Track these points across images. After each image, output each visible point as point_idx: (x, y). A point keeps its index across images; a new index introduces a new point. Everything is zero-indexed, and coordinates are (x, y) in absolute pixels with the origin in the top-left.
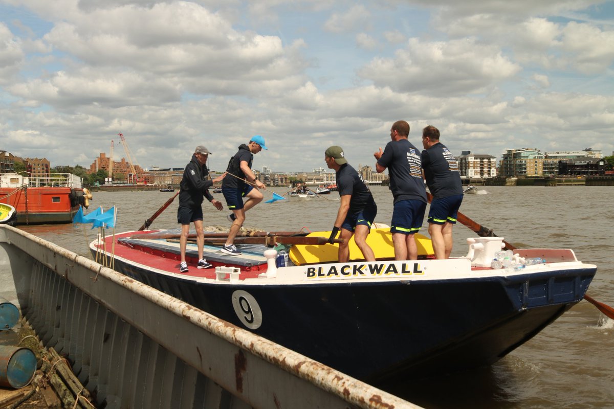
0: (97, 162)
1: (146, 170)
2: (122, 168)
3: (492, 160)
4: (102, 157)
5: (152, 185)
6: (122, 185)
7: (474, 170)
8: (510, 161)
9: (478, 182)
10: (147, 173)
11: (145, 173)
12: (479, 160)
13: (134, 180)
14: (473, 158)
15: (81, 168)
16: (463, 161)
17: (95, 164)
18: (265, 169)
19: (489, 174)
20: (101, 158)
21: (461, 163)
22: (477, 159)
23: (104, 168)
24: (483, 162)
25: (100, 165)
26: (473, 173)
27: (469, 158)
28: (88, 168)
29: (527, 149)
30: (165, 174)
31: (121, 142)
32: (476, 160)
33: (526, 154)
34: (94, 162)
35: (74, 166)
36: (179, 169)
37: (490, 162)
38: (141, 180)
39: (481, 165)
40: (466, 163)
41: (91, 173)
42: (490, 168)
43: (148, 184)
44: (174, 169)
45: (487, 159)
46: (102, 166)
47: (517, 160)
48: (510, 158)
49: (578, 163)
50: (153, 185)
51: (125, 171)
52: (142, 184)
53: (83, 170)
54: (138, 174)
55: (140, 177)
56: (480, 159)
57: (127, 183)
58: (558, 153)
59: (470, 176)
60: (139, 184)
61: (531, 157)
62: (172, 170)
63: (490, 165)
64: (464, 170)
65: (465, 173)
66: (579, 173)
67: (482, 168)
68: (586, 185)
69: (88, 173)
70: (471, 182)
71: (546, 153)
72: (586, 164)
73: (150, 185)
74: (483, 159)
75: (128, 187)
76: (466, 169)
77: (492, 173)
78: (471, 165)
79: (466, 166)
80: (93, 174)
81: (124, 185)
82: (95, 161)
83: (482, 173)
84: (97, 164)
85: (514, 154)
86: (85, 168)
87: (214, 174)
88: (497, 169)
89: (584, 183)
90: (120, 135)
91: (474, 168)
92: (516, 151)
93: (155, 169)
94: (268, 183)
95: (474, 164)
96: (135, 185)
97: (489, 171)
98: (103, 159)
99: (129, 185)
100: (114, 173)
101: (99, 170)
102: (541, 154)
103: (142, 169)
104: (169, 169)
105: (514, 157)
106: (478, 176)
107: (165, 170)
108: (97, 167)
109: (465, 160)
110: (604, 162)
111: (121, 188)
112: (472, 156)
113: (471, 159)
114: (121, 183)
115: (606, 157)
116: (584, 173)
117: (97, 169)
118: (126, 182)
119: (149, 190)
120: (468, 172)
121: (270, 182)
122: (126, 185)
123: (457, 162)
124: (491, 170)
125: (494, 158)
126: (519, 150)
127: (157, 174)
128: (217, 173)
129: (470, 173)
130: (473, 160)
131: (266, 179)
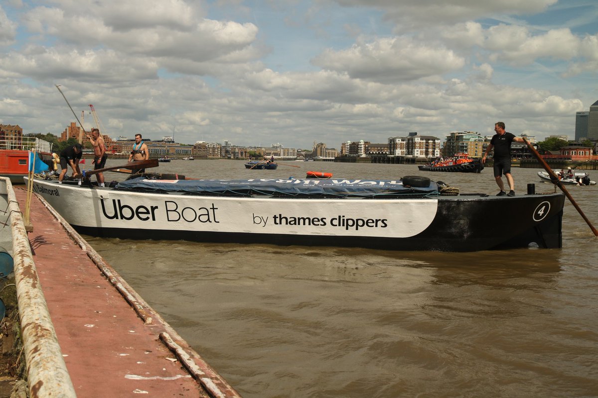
0: (68, 131)
1: (114, 140)
3: (436, 141)
4: (73, 126)
7: (419, 150)
8: (453, 143)
9: (423, 161)
10: (115, 143)
11: (113, 142)
12: (424, 141)
15: (52, 136)
16: (410, 141)
17: (66, 132)
18: (227, 143)
19: (433, 154)
20: (71, 127)
21: (408, 144)
22: (423, 140)
23: (74, 136)
24: (428, 143)
25: (70, 133)
26: (419, 153)
27: (416, 139)
28: (59, 136)
29: (469, 133)
31: (92, 113)
32: (422, 141)
33: (467, 137)
34: (65, 131)
35: (46, 134)
37: (434, 143)
38: (109, 149)
39: (426, 145)
40: (412, 143)
41: (62, 141)
42: (435, 149)
43: (115, 153)
45: (432, 140)
46: (72, 134)
47: (459, 142)
48: (453, 140)
50: (121, 154)
53: (55, 138)
54: (106, 144)
55: (108, 147)
56: (426, 140)
59: (416, 155)
61: (472, 140)
63: (434, 146)
64: (410, 150)
65: (412, 152)
66: (515, 156)
67: (427, 149)
68: (520, 167)
69: (59, 141)
70: (417, 161)
71: (485, 137)
72: (521, 148)
73: (118, 154)
74: (429, 140)
76: (412, 149)
77: (436, 153)
78: (417, 145)
79: (412, 146)
80: (63, 142)
82: (66, 129)
83: (427, 153)
84: (68, 133)
85: (457, 136)
86: (56, 136)
87: (178, 146)
88: (440, 150)
89: (519, 165)
90: (91, 106)
91: (420, 148)
92: (459, 133)
93: (122, 139)
94: (229, 156)
95: (420, 145)
97: (434, 152)
98: (74, 129)
100: (84, 142)
101: (69, 139)
102: (481, 138)
103: (111, 139)
105: (457, 139)
106: (424, 156)
108: (68, 135)
109: (412, 140)
110: (538, 147)
112: (418, 137)
113: (417, 140)
114: (90, 152)
115: (539, 142)
116: (519, 156)
117: (68, 137)
119: (116, 159)
120: (414, 151)
121: (231, 154)
123: (405, 142)
124: (436, 150)
125: (438, 139)
126: (461, 133)
127: (125, 144)
128: (181, 145)
129: (416, 153)
130: (419, 141)
131: (227, 152)
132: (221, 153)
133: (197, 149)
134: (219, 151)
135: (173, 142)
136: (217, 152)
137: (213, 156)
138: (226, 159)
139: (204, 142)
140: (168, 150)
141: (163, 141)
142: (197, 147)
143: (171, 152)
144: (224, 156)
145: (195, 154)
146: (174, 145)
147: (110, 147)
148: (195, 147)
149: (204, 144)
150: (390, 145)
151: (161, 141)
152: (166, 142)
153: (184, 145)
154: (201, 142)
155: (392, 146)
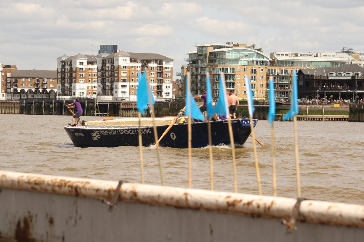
3: (165, 65)
7: (128, 84)
8: (203, 69)
12: (139, 64)
14: (128, 59)
16: (108, 65)
19: (159, 94)
21: (103, 70)
22: (135, 61)
24: (147, 68)
26: (127, 90)
27: (120, 59)
29: (237, 45)
32: (133, 64)
33: (234, 56)
37: (161, 68)
39: (143, 74)
40: (113, 68)
42: (161, 81)
45: (156, 62)
47: (217, 66)
48: (202, 61)
49: (334, 76)
56: (142, 61)
58: (296, 55)
59: (120, 95)
61: (244, 61)
63: (161, 74)
64: (108, 84)
65: (112, 89)
66: (336, 97)
68: (350, 120)
70: (123, 109)
71: (272, 55)
72: (349, 78)
74: (149, 61)
76: (112, 82)
77: (164, 91)
78: (123, 73)
79: (112, 76)
85: (211, 53)
88: (174, 84)
89: (347, 116)
91: (129, 81)
92: (215, 47)
95: (129, 72)
97: (160, 87)
102: (263, 56)
105: (211, 61)
106: (136, 98)
109: (112, 62)
112: (124, 55)
113: (123, 61)
116: (345, 96)
120: (117, 86)
123: (95, 67)
124: (164, 85)
125: (169, 60)
126: (220, 47)
129: (120, 90)
130: (128, 63)
150: (63, 72)
155: (67, 75)
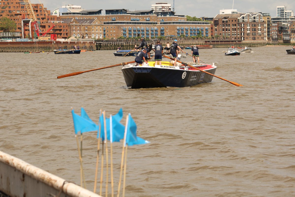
1: (57, 12)
2: (12, 9)
5: (66, 40)
6: (10, 40)
10: (58, 19)
11: (54, 18)
13: (32, 31)
18: (282, 11)
30: (91, 21)
36: (117, 11)
38: (46, 30)
43: (57, 40)
44: (108, 12)
50: (69, 40)
51: (17, 15)
52: (47, 38)
54: (41, 21)
55: (44, 27)
57: (20, 37)
60: (41, 39)
62: (103, 13)
73: (62, 40)
75: (22, 45)
81: (14, 40)
87: (182, 21)
94: (287, 38)
96: (35, 40)
99: (23, 40)
104: (99, 12)
107: (90, 13)
111: (9, 45)
114: (9, 37)
118: (18, 35)
121: (290, 35)
122: (18, 40)
127: (76, 21)
128: (189, 18)
131: (282, 30)
132: (268, 32)
133: (220, 27)
134: (266, 30)
135: (172, 13)
136: (262, 30)
137: (254, 39)
138: (279, 44)
139: (235, 10)
140: (162, 30)
141: (151, 12)
142: (220, 23)
143: (167, 34)
144: (277, 39)
145: (217, 37)
146: (174, 19)
147: (47, 27)
148: (216, 23)
149: (235, 16)
151: (147, 13)
152: (157, 14)
153: (194, 19)
154: (228, 12)
